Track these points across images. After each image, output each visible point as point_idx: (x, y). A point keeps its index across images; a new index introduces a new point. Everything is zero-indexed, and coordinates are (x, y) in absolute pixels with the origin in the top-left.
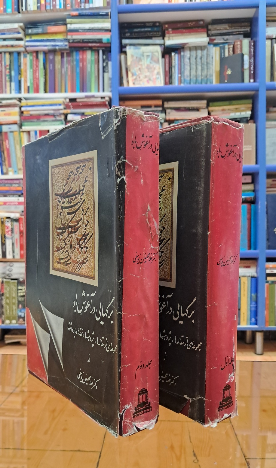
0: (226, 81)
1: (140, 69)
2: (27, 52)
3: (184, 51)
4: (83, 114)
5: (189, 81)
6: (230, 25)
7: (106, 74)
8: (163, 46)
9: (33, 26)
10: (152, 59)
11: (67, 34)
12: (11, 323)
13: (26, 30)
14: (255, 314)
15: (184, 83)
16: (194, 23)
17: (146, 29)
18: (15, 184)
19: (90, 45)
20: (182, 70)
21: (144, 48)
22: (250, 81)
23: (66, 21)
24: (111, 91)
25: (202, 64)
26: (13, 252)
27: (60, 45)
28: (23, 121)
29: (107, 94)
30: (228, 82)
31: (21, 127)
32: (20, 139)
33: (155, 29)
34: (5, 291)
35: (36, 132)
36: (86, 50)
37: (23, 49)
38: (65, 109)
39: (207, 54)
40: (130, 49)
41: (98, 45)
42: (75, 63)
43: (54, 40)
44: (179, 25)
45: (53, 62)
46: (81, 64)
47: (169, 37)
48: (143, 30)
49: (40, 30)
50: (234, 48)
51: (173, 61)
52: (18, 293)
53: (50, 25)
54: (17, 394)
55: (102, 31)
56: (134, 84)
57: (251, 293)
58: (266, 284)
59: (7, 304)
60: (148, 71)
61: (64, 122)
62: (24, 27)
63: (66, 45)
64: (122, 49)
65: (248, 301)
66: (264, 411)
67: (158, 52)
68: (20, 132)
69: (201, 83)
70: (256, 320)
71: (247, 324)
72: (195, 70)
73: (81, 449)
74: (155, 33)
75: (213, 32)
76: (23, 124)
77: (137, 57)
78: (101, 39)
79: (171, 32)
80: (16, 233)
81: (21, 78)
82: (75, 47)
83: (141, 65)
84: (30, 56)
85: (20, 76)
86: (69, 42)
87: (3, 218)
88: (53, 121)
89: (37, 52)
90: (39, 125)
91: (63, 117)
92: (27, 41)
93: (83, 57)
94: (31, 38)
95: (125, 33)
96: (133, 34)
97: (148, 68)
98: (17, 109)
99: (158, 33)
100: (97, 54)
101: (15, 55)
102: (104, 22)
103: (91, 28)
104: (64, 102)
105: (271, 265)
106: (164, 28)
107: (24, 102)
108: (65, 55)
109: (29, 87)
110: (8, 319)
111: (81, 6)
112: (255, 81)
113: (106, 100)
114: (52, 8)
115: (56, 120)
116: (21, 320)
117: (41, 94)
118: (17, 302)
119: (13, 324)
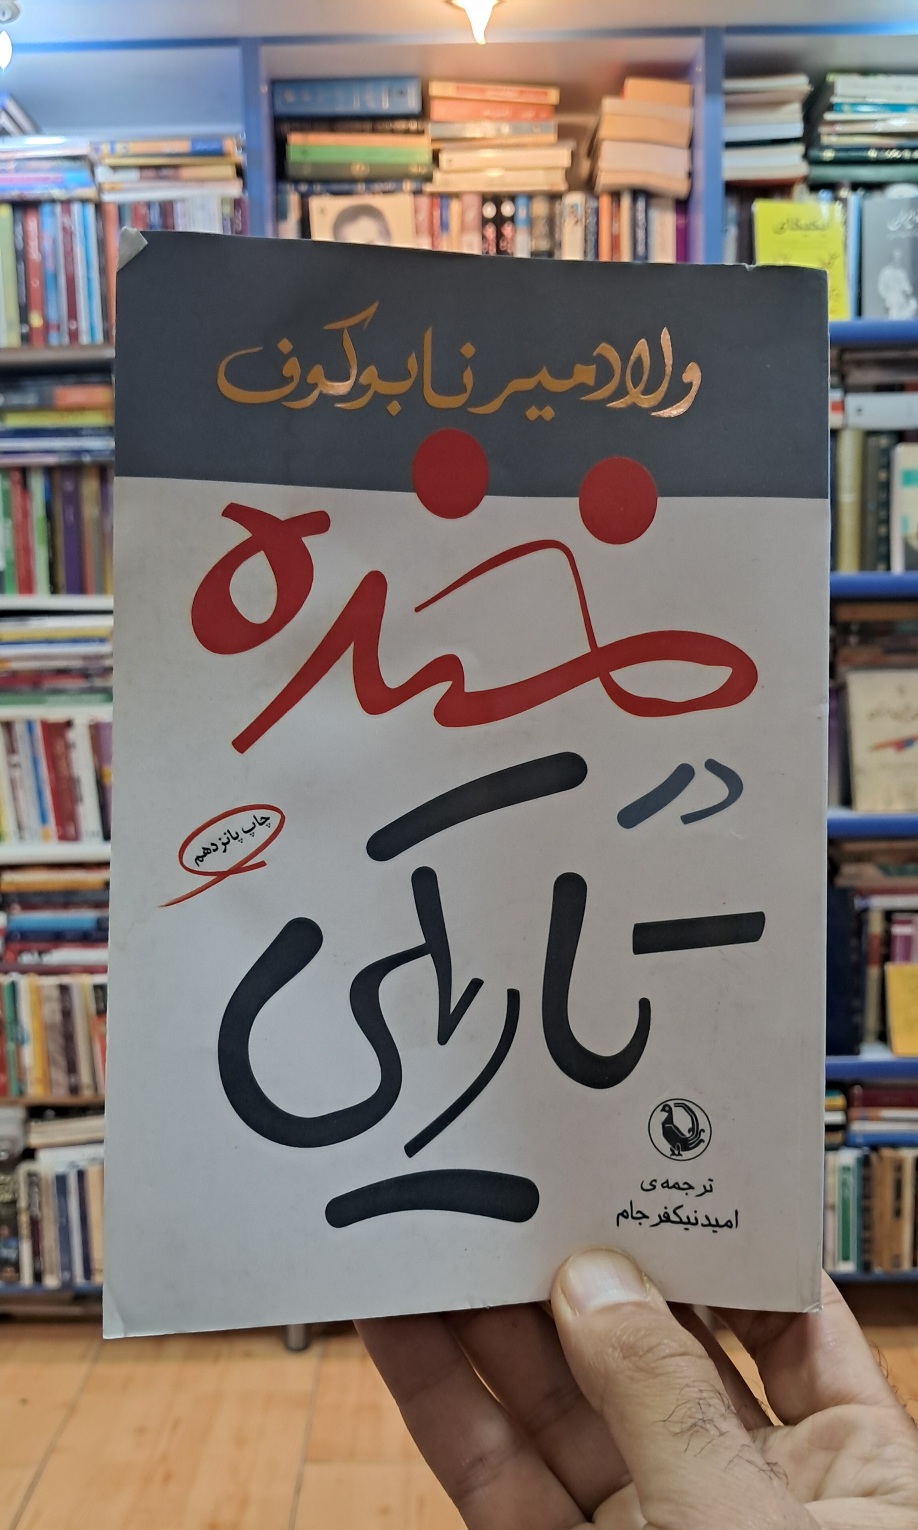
27: (96, 448)
35: (30, 725)
43: (75, 432)
45: (74, 500)
49: (31, 399)
84: (3, 478)
88: (84, 691)
89: (24, 471)
90: (39, 702)
94: (2, 420)
108: (113, 473)
109: (1, 574)
114: (66, 340)
115: (92, 690)
116: (9, 1272)
117: (42, 599)
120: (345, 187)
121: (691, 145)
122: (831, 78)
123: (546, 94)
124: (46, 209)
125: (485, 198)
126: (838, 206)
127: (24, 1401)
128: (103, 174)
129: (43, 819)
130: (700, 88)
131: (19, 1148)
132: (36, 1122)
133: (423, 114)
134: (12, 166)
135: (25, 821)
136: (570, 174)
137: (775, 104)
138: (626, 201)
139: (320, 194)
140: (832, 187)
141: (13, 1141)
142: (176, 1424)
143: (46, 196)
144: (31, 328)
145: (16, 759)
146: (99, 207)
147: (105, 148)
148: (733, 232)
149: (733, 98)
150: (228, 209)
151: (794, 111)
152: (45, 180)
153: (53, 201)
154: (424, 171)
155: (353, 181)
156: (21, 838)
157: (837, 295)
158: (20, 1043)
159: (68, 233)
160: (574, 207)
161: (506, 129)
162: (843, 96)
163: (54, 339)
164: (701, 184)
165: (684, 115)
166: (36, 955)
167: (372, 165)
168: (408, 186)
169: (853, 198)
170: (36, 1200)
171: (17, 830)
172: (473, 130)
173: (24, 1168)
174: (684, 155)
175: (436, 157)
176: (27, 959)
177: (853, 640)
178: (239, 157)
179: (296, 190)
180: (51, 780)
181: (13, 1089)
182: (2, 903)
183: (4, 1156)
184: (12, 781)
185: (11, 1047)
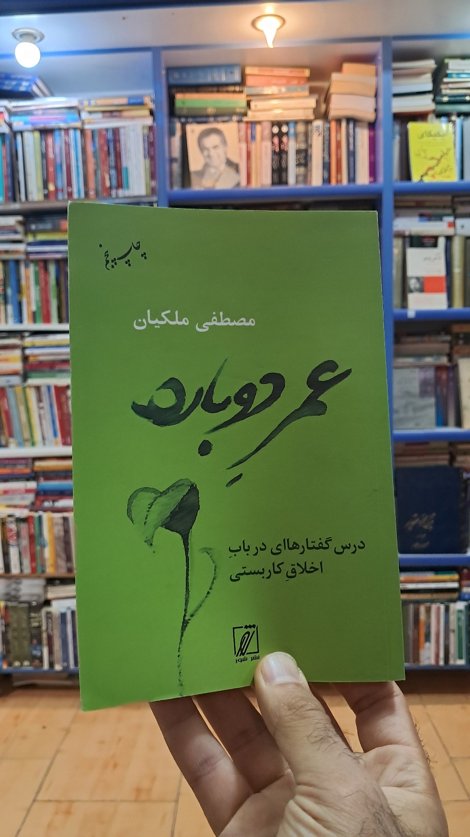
2: (27, 262)
12: (22, 665)
13: (28, 225)
18: (21, 464)
26: (21, 564)
28: (28, 371)
31: (25, 378)
32: (25, 396)
34: (10, 620)
35: (49, 388)
37: (22, 257)
49: (49, 226)
52: (30, 623)
59: (16, 638)
62: (23, 222)
68: (25, 387)
76: (29, 375)
80: (24, 537)
81: (21, 298)
84: (35, 266)
85: (20, 296)
87: (5, 518)
89: (45, 262)
90: (53, 376)
92: (29, 244)
94: (35, 237)
98: (17, 353)
101: (12, 265)
107: (27, 340)
109: (34, 314)
110: (19, 660)
111: (111, 195)
114: (66, 197)
116: (37, 662)
117: (54, 325)
118: (28, 635)
119: (25, 666)
120: (204, 119)
121: (376, 96)
122: (446, 61)
123: (303, 72)
124: (57, 133)
125: (273, 124)
126: (451, 125)
127: (44, 727)
128: (84, 115)
129: (55, 435)
130: (380, 67)
131: (42, 599)
132: (50, 587)
133: (242, 83)
134: (40, 112)
135: (46, 435)
136: (316, 111)
137: (418, 74)
138: (344, 124)
139: (192, 123)
140: (447, 115)
141: (39, 596)
142: (120, 740)
143: (57, 127)
144: (49, 191)
145: (41, 405)
146: (83, 131)
147: (86, 103)
148: (397, 138)
149: (396, 72)
150: (146, 131)
151: (428, 77)
152: (56, 119)
153: (60, 129)
154: (243, 111)
155: (208, 116)
156: (44, 444)
157: (451, 169)
158: (43, 546)
159: (67, 144)
160: (318, 127)
161: (283, 89)
162: (452, 70)
163: (60, 196)
164: (381, 115)
165: (373, 81)
166: (51, 503)
167: (217, 108)
168: (235, 118)
169: (458, 121)
170: (50, 625)
171: (42, 440)
172: (268, 91)
173: (45, 610)
174: (373, 100)
175: (249, 104)
176: (47, 504)
177: (461, 342)
178: (152, 106)
179: (180, 121)
180: (59, 415)
181: (39, 570)
182: (34, 476)
183: (34, 603)
184: (40, 417)
185: (38, 548)
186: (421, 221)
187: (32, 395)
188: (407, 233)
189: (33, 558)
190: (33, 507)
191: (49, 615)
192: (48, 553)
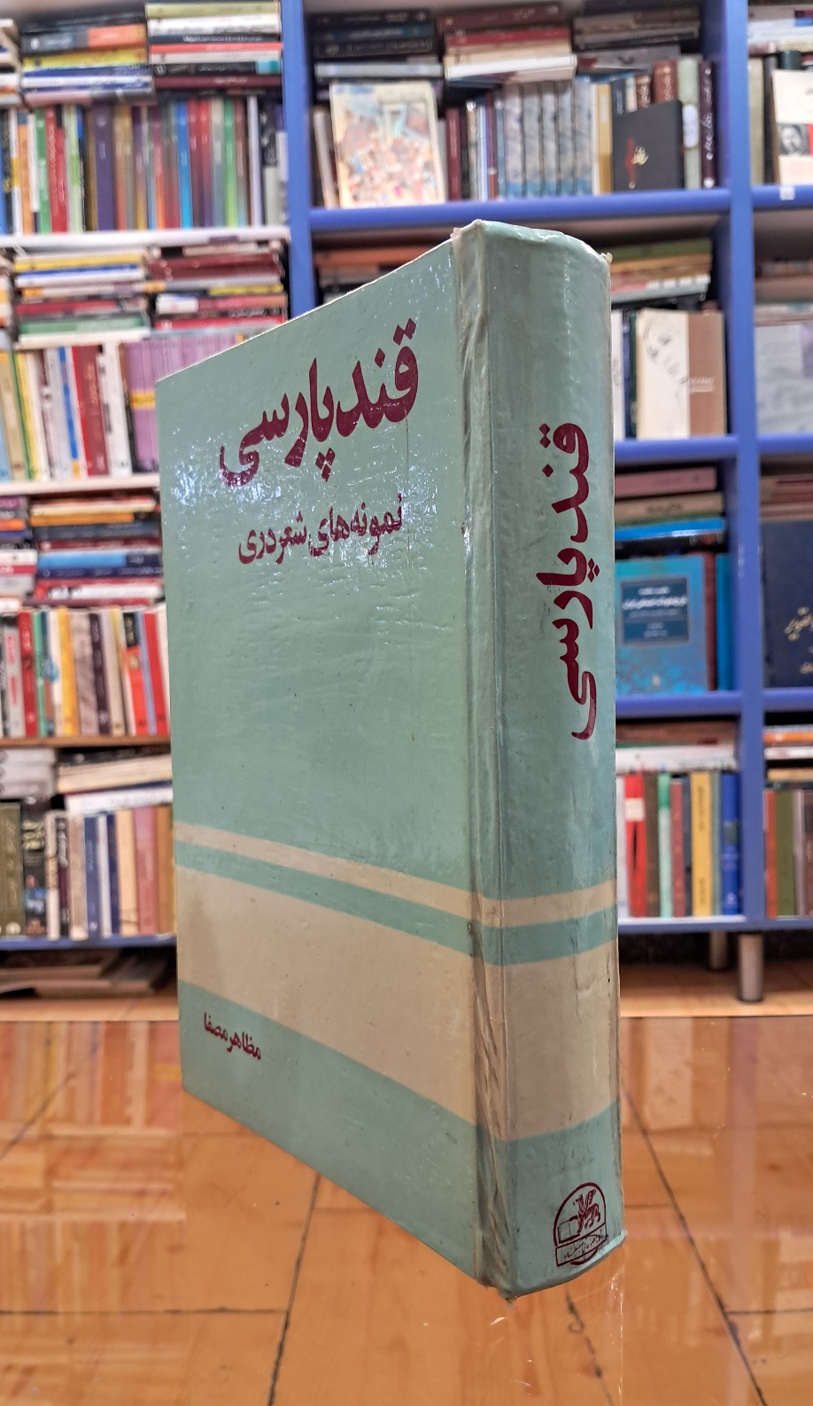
0: (632, 186)
1: (372, 154)
2: (26, 107)
3: (503, 98)
4: (203, 294)
5: (520, 189)
6: (639, 15)
7: (269, 172)
8: (440, 83)
9: (45, 29)
10: (407, 122)
11: (148, 52)
12: (4, 932)
13: (24, 41)
14: (734, 881)
15: (506, 194)
16: (531, 11)
17: (388, 33)
18: (4, 510)
19: (219, 81)
20: (500, 153)
21: (382, 90)
22: (702, 185)
23: (143, 10)
24: (287, 223)
25: (559, 135)
26: (4, 717)
27: (129, 84)
28: (21, 318)
29: (277, 230)
30: (638, 188)
31: (15, 335)
32: (15, 373)
33: (416, 31)
35: (62, 351)
36: (208, 98)
37: (14, 99)
38: (148, 278)
39: (574, 106)
40: (340, 91)
41: (243, 81)
42: (175, 138)
43: (110, 71)
44: (487, 19)
45: (108, 136)
46: (194, 141)
47: (457, 56)
48: (378, 34)
49: (65, 41)
50: (652, 86)
51: (472, 129)
52: (23, 842)
53: (97, 24)
54: (32, 1145)
55: (253, 39)
56: (355, 198)
57: (722, 818)
58: (766, 793)
60: (399, 160)
61: (146, 319)
62: (15, 31)
63: (146, 85)
64: (317, 95)
65: (712, 842)
66: (774, 1168)
67: (424, 100)
68: (14, 353)
69: (558, 192)
70: (739, 900)
71: (714, 913)
72: (537, 154)
73: (230, 1305)
74: (417, 45)
75: (590, 39)
76: (23, 327)
77: (361, 118)
78: (254, 64)
79: (463, 40)
80: (12, 660)
81: (11, 186)
82: (174, 90)
83: (377, 142)
84: (38, 118)
85: (7, 182)
86: (155, 75)
88: (114, 316)
89: (58, 108)
90: (73, 329)
91: (142, 305)
92: (28, 75)
93: (198, 121)
94: (38, 63)
95: (324, 46)
96: (350, 48)
97: (397, 149)
98: (2, 283)
99: (423, 44)
100: (240, 109)
102: (259, 11)
103: (220, 32)
104: (144, 259)
105: (779, 733)
106: (441, 30)
107: (22, 262)
108: (144, 113)
109: (36, 215)
112: (717, 184)
113: (274, 251)
115: (123, 315)
116: (35, 923)
117: (75, 237)
118: (20, 868)
119: (11, 935)
129: (74, 454)
131: (49, 793)
132: (66, 766)
135: (56, 456)
141: (42, 784)
145: (46, 391)
156: (52, 471)
158: (50, 679)
166: (66, 591)
170: (63, 846)
171: (48, 469)
173: (53, 815)
176: (56, 594)
180: (81, 409)
181: (43, 728)
182: (32, 539)
183: (31, 801)
184: (43, 414)
185: (40, 682)
186: (797, 25)
187: (28, 366)
188: (772, 49)
189: (30, 704)
190: (29, 599)
191: (62, 825)
192: (60, 692)
